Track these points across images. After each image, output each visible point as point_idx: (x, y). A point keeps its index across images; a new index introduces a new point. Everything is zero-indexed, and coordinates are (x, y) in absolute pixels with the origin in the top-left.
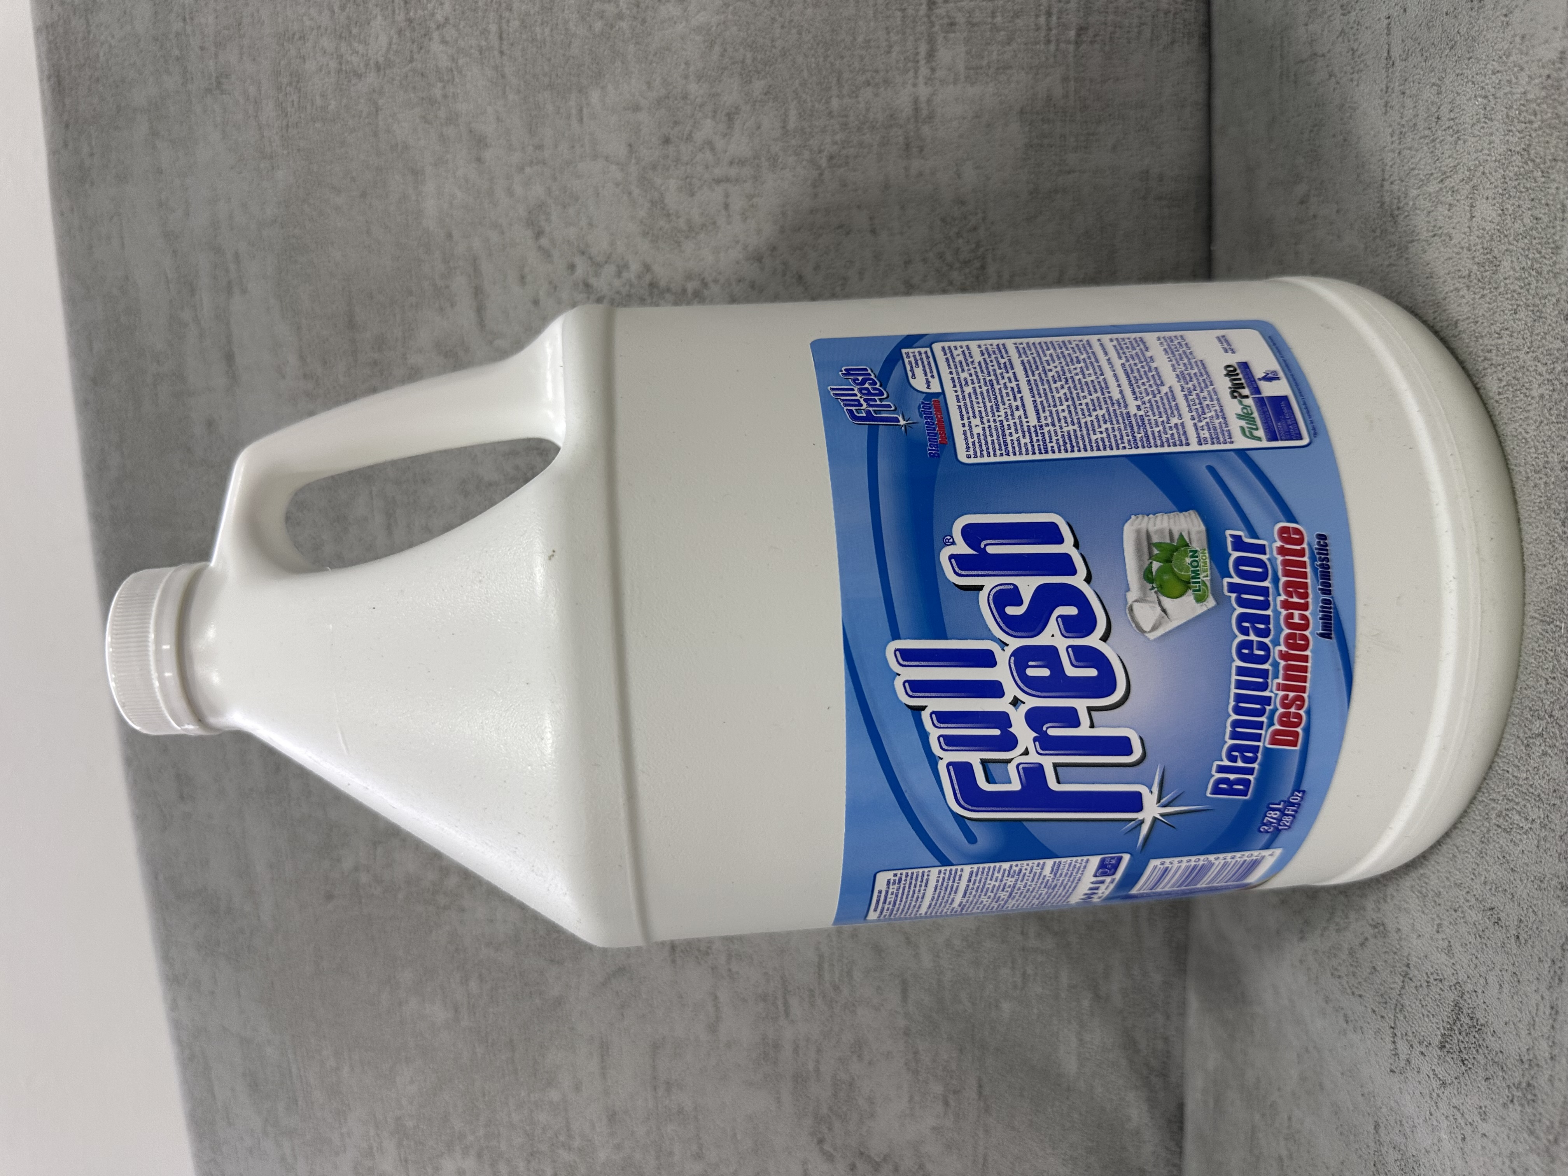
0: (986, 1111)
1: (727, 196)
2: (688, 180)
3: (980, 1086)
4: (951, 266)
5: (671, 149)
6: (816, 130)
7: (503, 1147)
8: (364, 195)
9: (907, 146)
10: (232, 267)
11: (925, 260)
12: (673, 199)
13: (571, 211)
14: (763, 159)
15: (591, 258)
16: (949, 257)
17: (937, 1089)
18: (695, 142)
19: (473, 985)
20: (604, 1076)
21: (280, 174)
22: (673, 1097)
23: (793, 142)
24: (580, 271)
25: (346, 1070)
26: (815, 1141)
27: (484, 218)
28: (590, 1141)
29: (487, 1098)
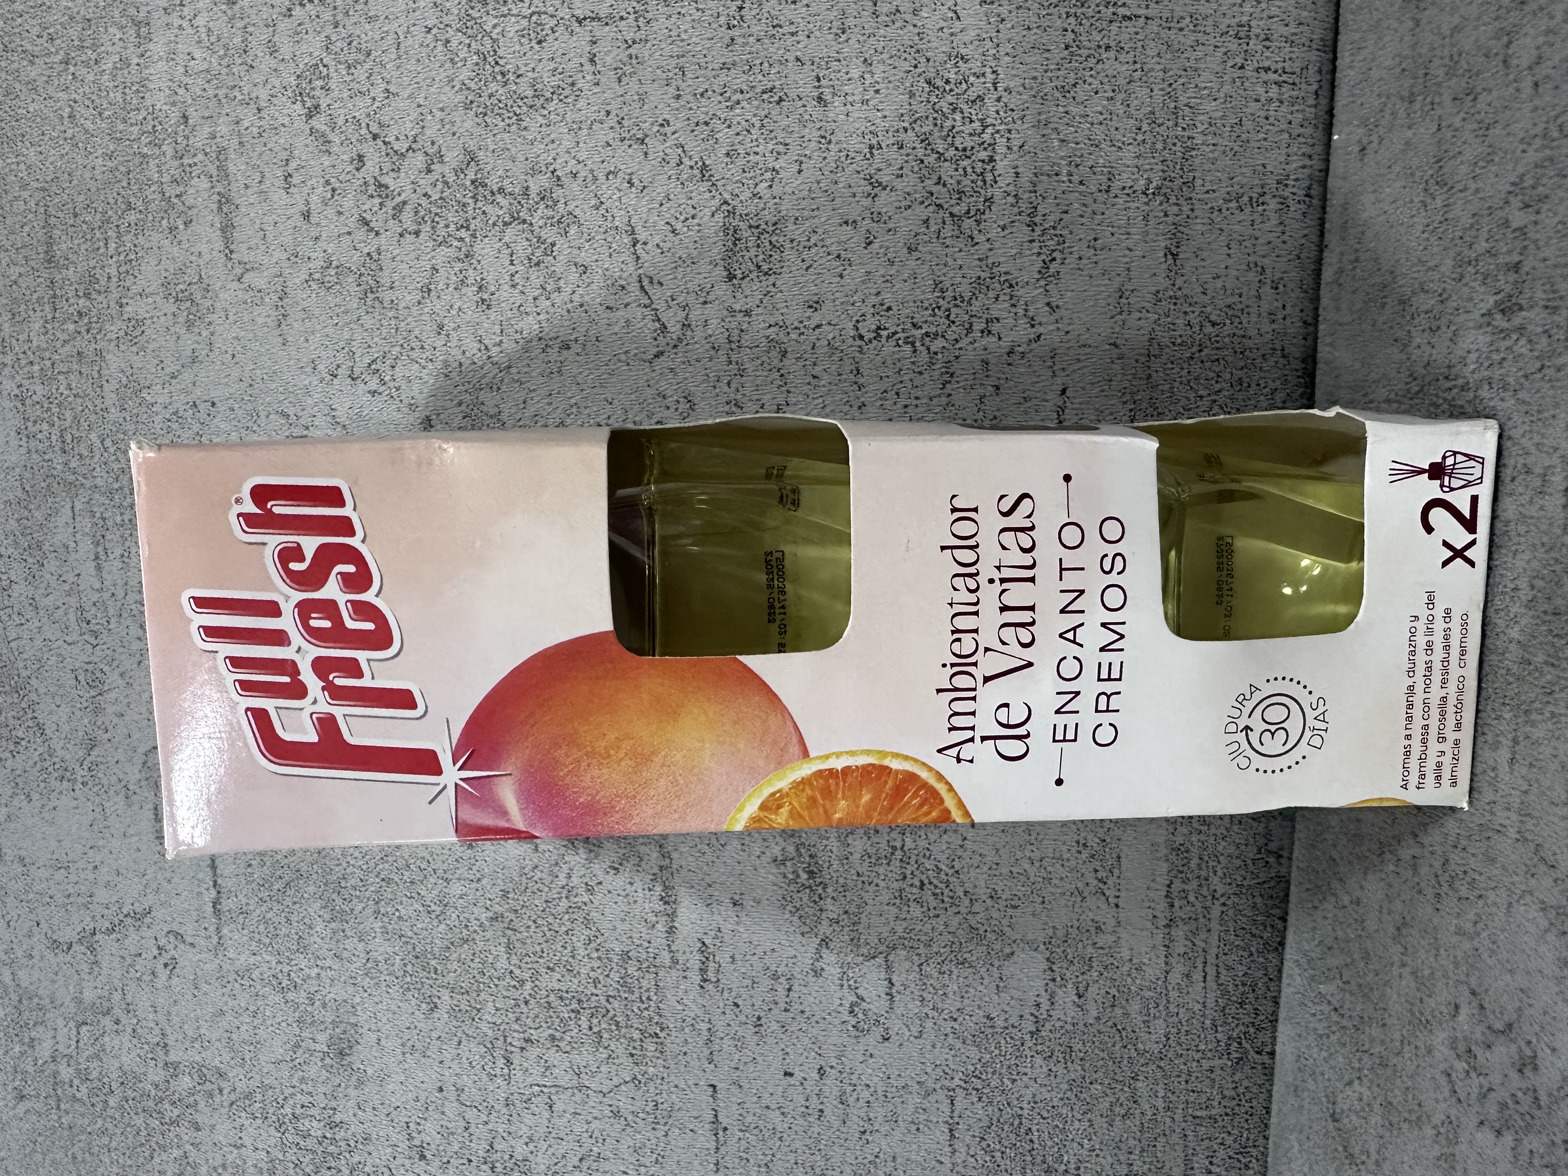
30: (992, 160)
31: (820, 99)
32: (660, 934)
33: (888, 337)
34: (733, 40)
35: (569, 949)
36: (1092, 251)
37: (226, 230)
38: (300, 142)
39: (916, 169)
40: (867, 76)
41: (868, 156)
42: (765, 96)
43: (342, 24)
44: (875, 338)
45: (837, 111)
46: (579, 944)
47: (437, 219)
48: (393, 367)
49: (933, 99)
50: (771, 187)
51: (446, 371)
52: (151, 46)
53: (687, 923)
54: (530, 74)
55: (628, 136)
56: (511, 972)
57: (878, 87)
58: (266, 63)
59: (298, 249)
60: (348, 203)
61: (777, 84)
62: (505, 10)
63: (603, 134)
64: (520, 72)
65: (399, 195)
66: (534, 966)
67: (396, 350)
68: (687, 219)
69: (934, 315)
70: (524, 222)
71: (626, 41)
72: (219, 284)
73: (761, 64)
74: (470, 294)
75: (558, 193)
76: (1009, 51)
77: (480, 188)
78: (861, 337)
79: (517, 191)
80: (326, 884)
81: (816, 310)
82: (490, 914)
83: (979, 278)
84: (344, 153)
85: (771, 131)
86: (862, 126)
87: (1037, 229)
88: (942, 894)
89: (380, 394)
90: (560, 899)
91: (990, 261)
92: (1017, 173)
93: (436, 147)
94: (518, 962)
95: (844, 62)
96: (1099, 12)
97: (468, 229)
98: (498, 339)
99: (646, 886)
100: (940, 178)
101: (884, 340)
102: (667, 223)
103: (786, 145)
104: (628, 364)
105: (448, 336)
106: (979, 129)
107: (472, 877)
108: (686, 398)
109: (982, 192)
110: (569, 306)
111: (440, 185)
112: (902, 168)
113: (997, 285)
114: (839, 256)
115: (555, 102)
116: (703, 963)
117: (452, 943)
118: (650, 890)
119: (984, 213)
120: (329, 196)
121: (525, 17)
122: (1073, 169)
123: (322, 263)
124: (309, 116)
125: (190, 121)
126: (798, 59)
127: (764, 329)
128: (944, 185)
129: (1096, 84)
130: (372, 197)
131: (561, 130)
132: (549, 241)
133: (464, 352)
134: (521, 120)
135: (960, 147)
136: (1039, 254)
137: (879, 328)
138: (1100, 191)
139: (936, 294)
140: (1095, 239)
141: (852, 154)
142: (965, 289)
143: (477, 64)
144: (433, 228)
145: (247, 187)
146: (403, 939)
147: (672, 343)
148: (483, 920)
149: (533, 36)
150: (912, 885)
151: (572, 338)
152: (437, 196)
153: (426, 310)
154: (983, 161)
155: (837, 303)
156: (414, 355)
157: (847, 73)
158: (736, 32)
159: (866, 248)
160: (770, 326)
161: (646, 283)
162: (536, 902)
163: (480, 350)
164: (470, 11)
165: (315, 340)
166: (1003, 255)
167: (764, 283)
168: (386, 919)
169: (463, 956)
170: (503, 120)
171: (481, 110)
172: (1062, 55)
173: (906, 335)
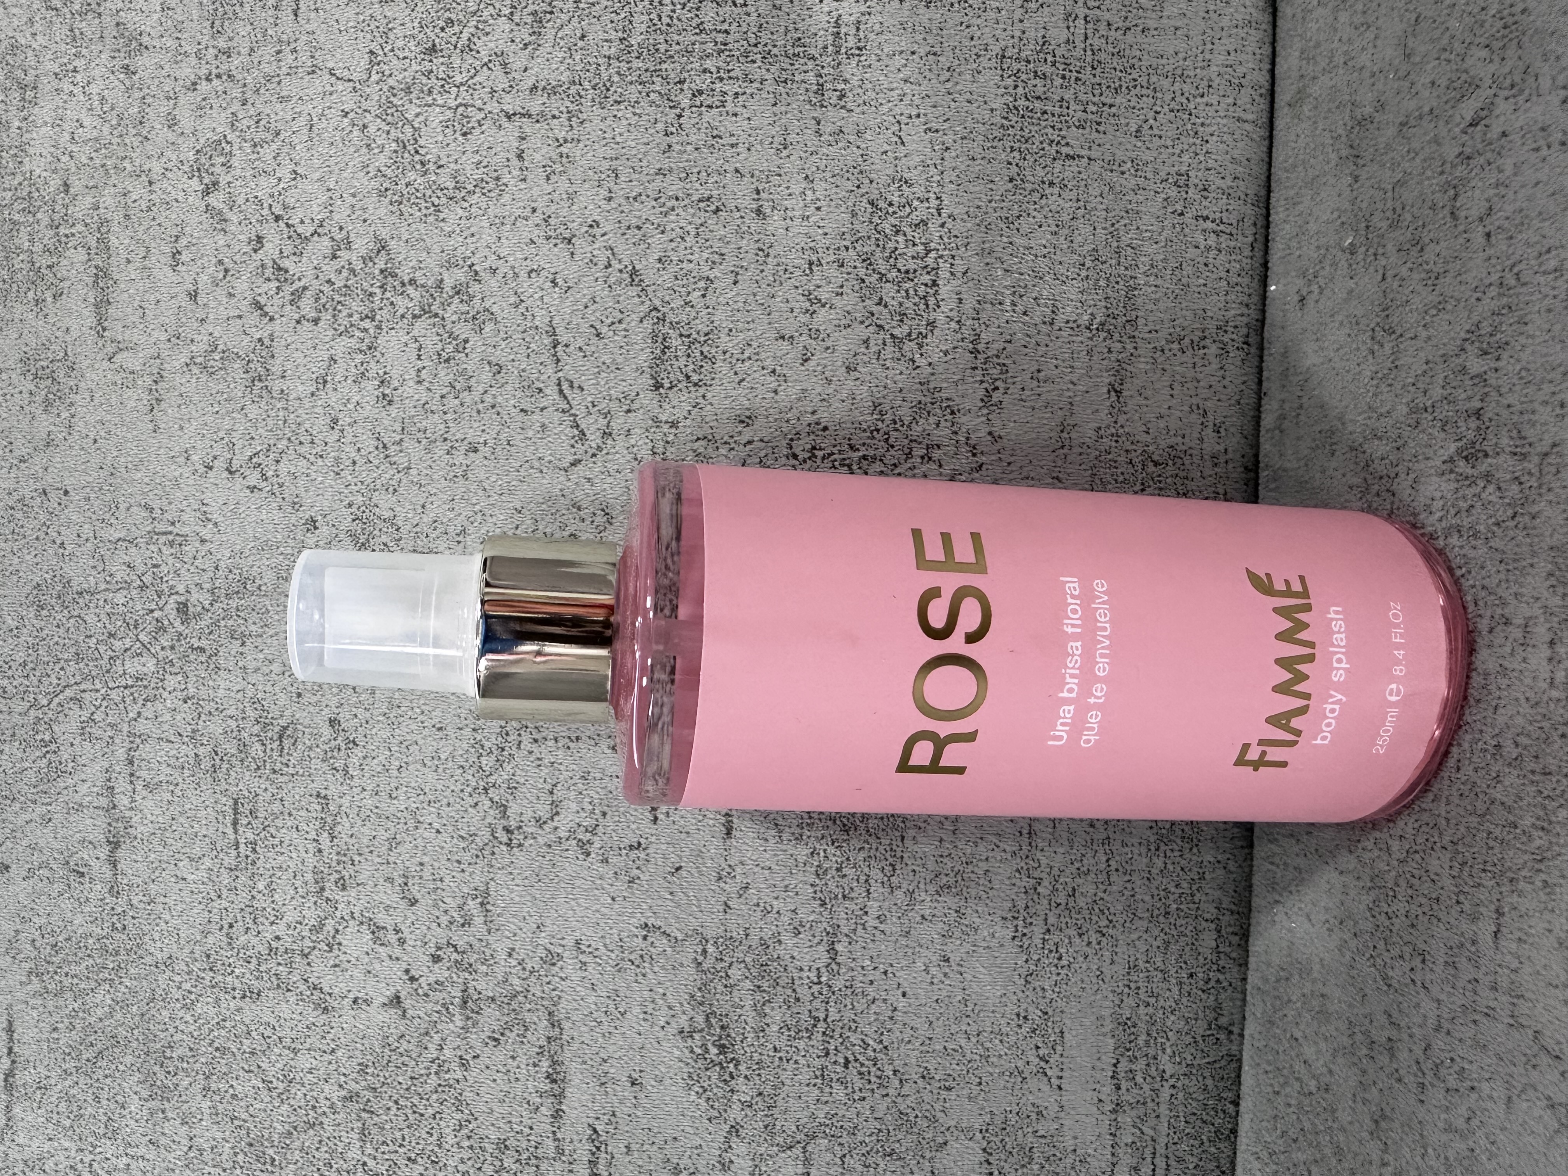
30: (934, 283)
31: (759, 212)
32: (543, 1119)
33: (823, 458)
34: (670, 146)
35: (435, 1137)
36: (1035, 383)
37: (102, 305)
38: (193, 219)
39: (857, 287)
40: (808, 193)
41: (808, 272)
42: (702, 205)
43: (251, 101)
44: (810, 458)
45: (776, 224)
46: (447, 1131)
47: (339, 307)
48: (278, 461)
49: (876, 220)
50: (704, 296)
51: (336, 469)
52: (36, 110)
53: (576, 1105)
54: (452, 166)
55: (554, 235)
56: (365, 1164)
57: (819, 204)
58: (162, 134)
59: (180, 330)
60: (241, 286)
61: (715, 193)
62: (429, 99)
63: (527, 230)
64: (441, 163)
65: (300, 279)
66: (392, 1156)
67: (281, 446)
68: (613, 323)
69: (873, 438)
70: (436, 315)
71: (557, 140)
72: (86, 363)
73: (699, 173)
74: (370, 388)
75: (475, 288)
76: (953, 178)
77: (390, 278)
78: (795, 456)
79: (430, 283)
80: (147, 1054)
81: (748, 425)
82: (344, 1093)
83: (920, 402)
84: (241, 233)
85: (707, 240)
86: (802, 241)
87: (979, 356)
88: (869, 1073)
89: (260, 490)
90: (428, 1075)
91: (932, 386)
92: (960, 299)
93: (344, 232)
94: (373, 1152)
95: (784, 177)
96: (1043, 149)
97: (373, 320)
98: (398, 438)
99: (531, 1061)
100: (881, 299)
101: (819, 461)
102: (592, 326)
103: (722, 255)
104: (541, 472)
105: (342, 431)
106: (923, 253)
107: (325, 1048)
108: (603, 510)
109: (925, 315)
110: (480, 407)
111: (345, 273)
112: (842, 287)
113: (938, 411)
114: (774, 371)
115: (477, 195)
116: (593, 1154)
117: (295, 1128)
118: (535, 1065)
119: (926, 337)
120: (221, 276)
121: (450, 108)
122: (1016, 299)
123: (207, 347)
124: (207, 192)
125: (72, 190)
126: (737, 171)
127: (692, 441)
128: (886, 306)
129: (1039, 217)
130: (269, 280)
131: (482, 224)
132: (463, 337)
133: (359, 450)
134: (439, 211)
135: (903, 269)
136: (982, 382)
137: (814, 448)
138: (1044, 323)
139: (875, 416)
140: (1039, 371)
141: (791, 269)
142: (905, 413)
143: (396, 152)
144: (334, 316)
145: (129, 261)
146: (236, 1122)
147: (591, 451)
148: (335, 1100)
149: (458, 127)
150: (835, 1062)
151: (482, 440)
152: (341, 284)
153: (320, 403)
154: (926, 285)
155: (771, 419)
156: (302, 450)
157: (788, 188)
158: (673, 139)
159: (802, 365)
160: (698, 439)
161: (565, 386)
162: (400, 1079)
163: (377, 448)
164: (392, 99)
165: (191, 428)
166: (946, 380)
167: (693, 395)
168: (218, 1098)
169: (306, 1144)
170: (420, 210)
171: (396, 198)
172: (1005, 187)
173: (842, 456)
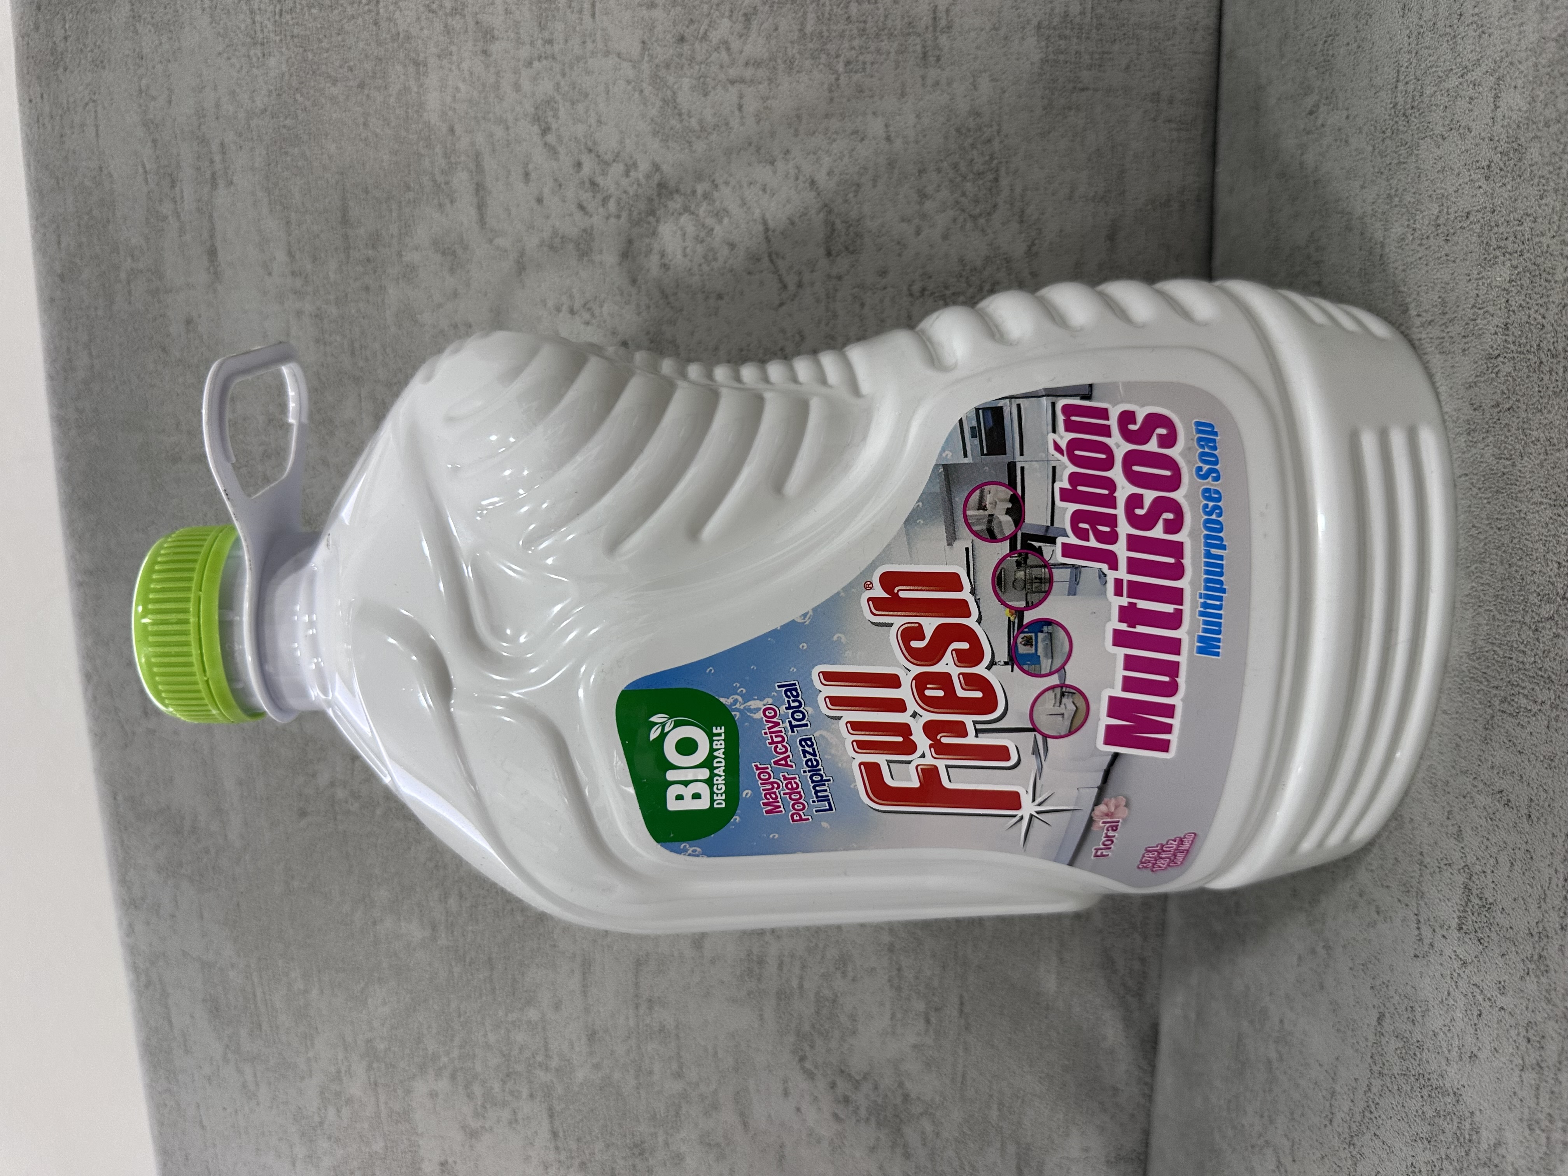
0: (967, 1028)
1: (741, 97)
2: (702, 80)
3: (962, 1004)
4: (964, 178)
5: (686, 48)
6: (834, 34)
7: (479, 1068)
8: (361, 86)
9: (925, 55)
10: (217, 158)
11: (939, 170)
12: (686, 98)
13: (580, 107)
14: (779, 61)
15: (598, 156)
16: (963, 168)
17: (920, 1006)
18: (711, 42)
19: (452, 902)
20: (585, 993)
21: (272, 62)
22: (655, 1015)
23: (810, 45)
24: (587, 169)
25: (315, 993)
26: (797, 1059)
27: (489, 113)
28: (569, 1060)
29: (462, 1019)
